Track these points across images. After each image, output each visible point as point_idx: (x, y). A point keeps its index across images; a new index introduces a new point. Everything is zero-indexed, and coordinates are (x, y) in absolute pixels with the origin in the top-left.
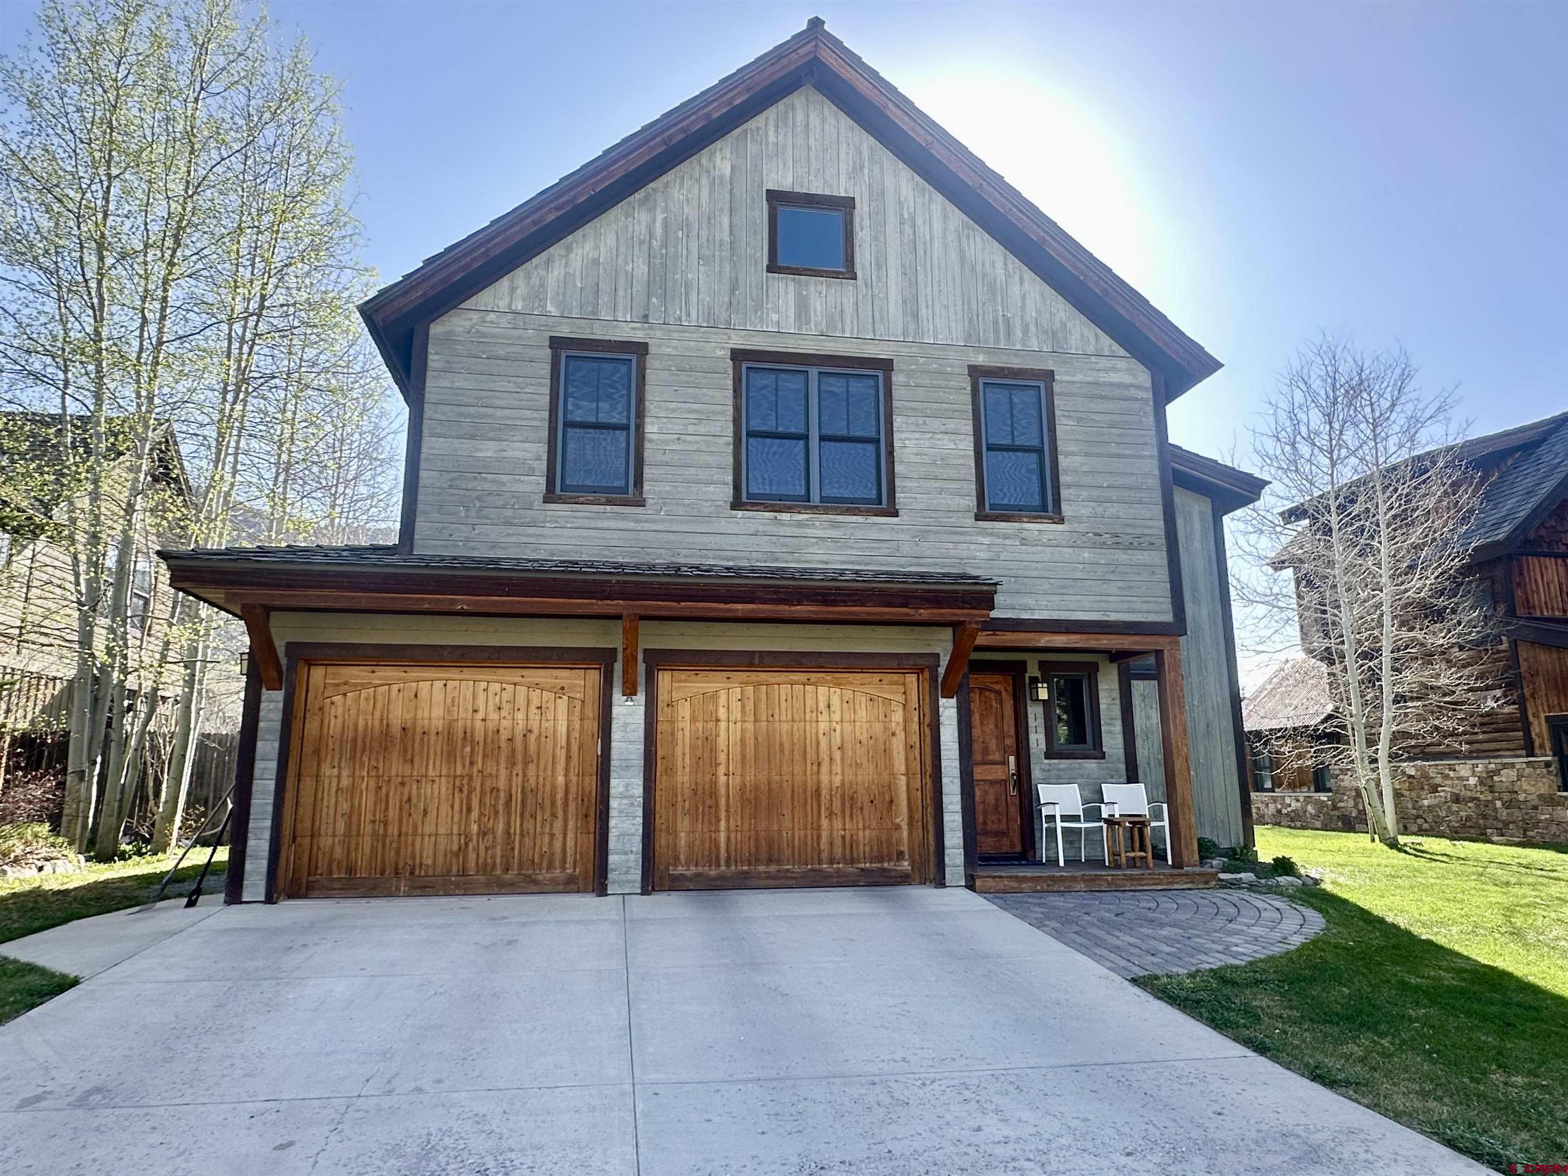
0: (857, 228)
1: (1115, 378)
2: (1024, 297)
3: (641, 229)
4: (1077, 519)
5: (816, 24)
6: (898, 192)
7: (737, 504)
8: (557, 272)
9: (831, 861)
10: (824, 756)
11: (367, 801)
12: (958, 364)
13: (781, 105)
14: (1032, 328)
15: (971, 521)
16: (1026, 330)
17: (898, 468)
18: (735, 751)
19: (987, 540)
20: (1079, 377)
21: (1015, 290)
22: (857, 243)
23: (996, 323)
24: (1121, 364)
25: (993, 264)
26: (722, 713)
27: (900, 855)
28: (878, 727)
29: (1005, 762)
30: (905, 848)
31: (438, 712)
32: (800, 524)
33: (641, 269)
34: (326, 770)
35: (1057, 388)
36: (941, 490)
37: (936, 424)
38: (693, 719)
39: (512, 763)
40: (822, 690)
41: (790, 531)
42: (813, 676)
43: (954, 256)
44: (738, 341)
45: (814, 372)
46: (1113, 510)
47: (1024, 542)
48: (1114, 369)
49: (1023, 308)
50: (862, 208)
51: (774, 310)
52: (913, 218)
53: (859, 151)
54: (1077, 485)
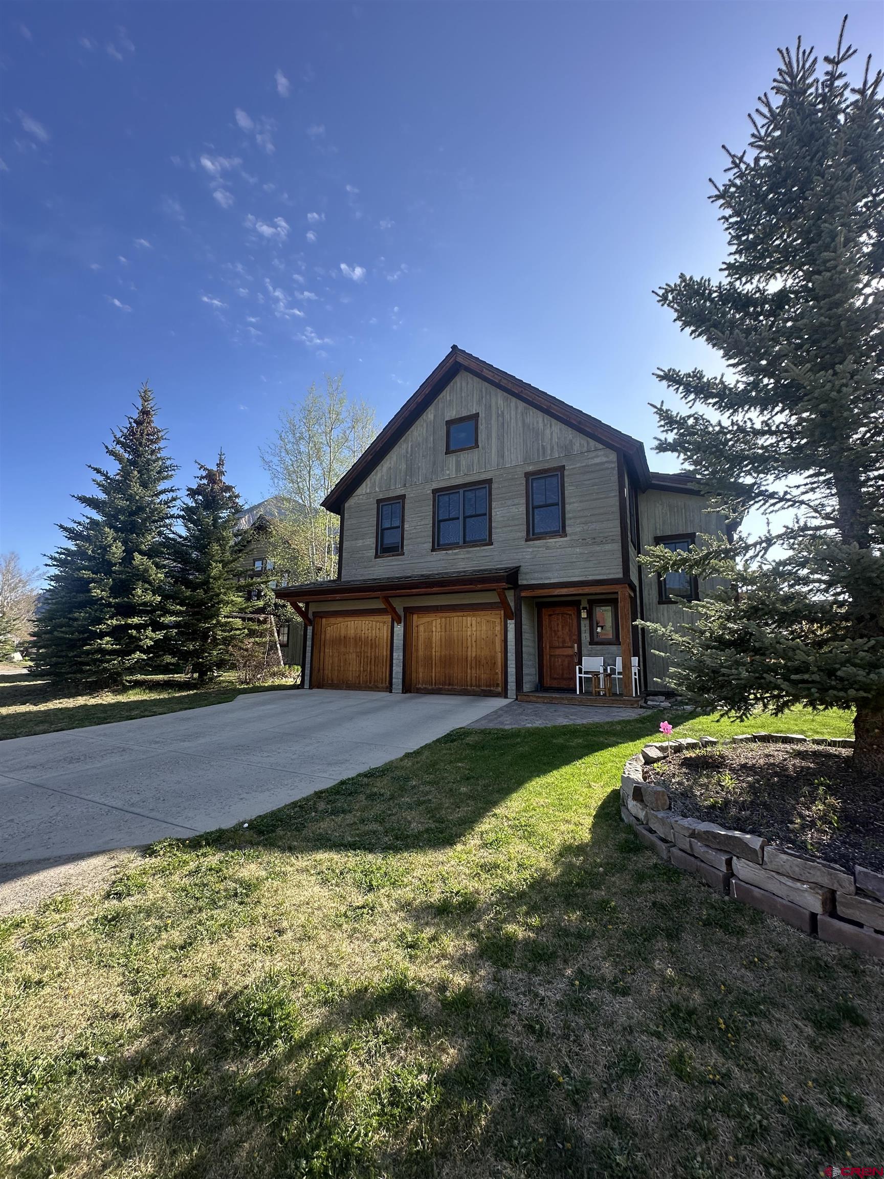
0: (480, 425)
1: (597, 460)
2: (552, 434)
3: (404, 451)
4: (575, 534)
5: (454, 347)
6: (497, 403)
7: (433, 550)
8: (379, 475)
9: (471, 686)
10: (469, 644)
11: (336, 659)
12: (520, 473)
13: (452, 384)
14: (555, 447)
15: (523, 543)
16: (552, 449)
17: (493, 525)
18: (438, 643)
19: (530, 550)
20: (578, 465)
21: (548, 432)
22: (480, 431)
23: (538, 450)
24: (600, 453)
25: (538, 422)
26: (434, 629)
27: (498, 685)
28: (490, 633)
29: (573, 647)
30: (499, 682)
31: (353, 631)
32: (456, 554)
33: (403, 466)
34: (327, 650)
35: (566, 473)
36: (511, 531)
37: (510, 502)
38: (425, 632)
39: (372, 648)
40: (469, 619)
41: (451, 557)
42: (465, 613)
43: (520, 424)
44: (435, 486)
45: (461, 491)
46: (593, 526)
47: (548, 548)
48: (597, 456)
49: (551, 439)
50: (482, 415)
51: (448, 469)
52: (503, 413)
53: (481, 391)
54: (575, 518)
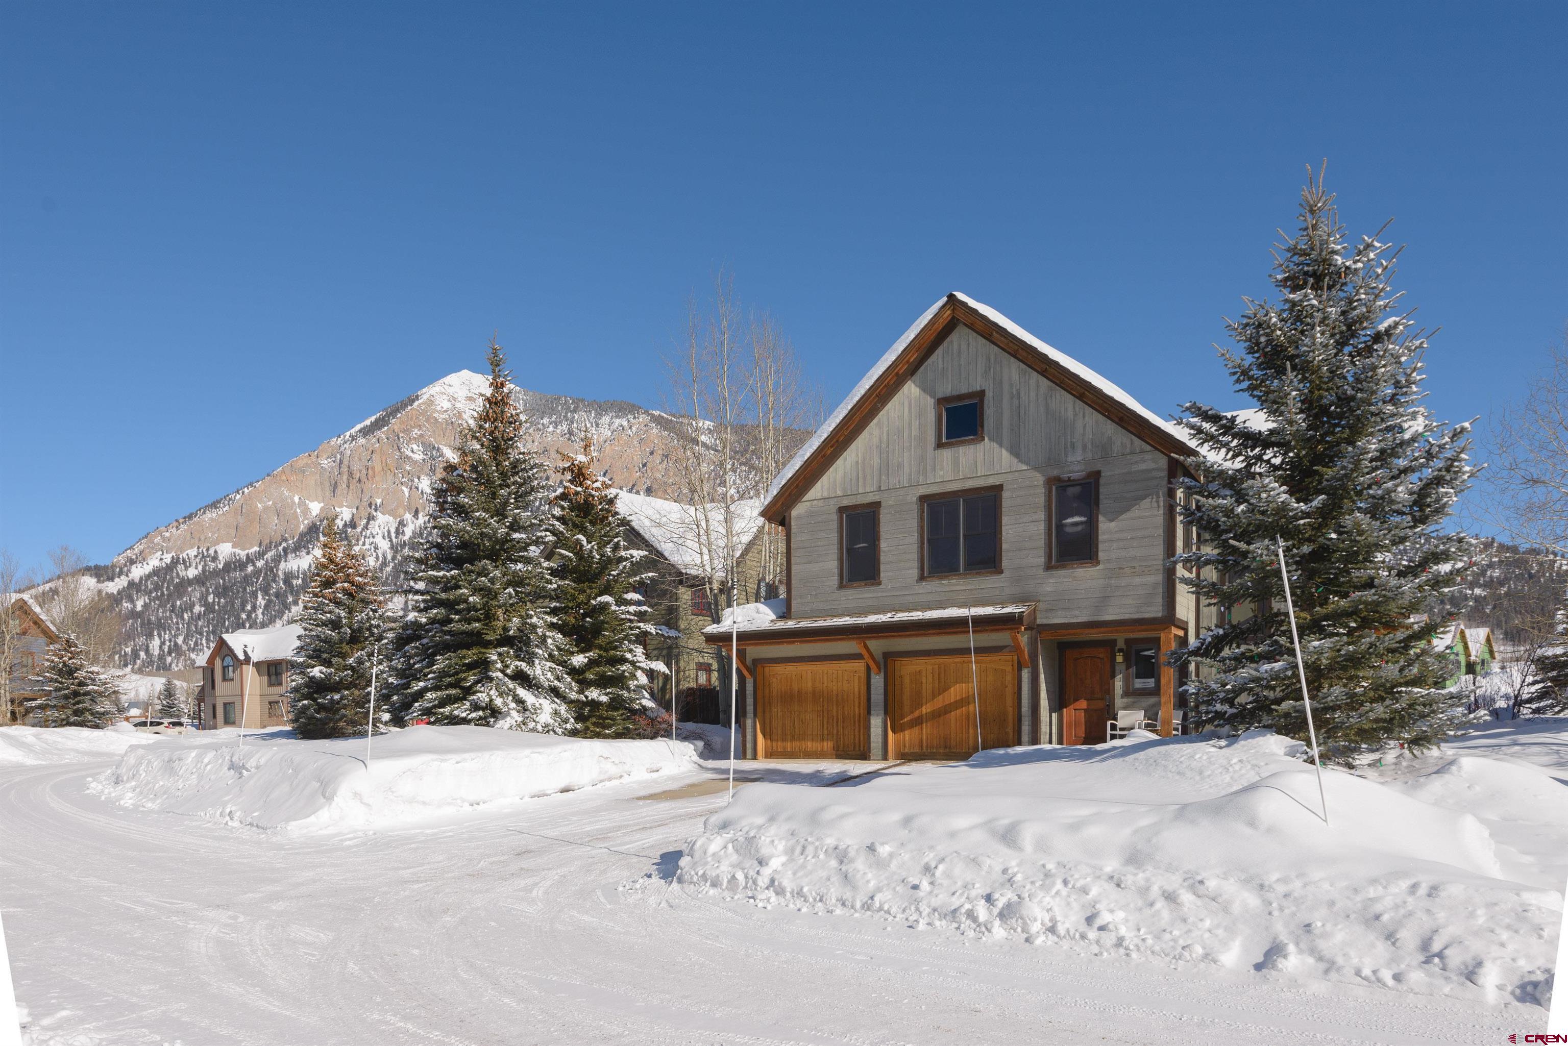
0: (986, 408)
1: (1143, 467)
2: (1085, 427)
3: (876, 438)
4: (1109, 561)
5: (951, 297)
6: (1010, 378)
7: (922, 579)
8: (840, 471)
12: (1040, 479)
13: (945, 343)
14: (1089, 444)
15: (1041, 572)
16: (1084, 446)
17: (1003, 546)
19: (1052, 581)
20: (1118, 471)
21: (1079, 424)
22: (985, 417)
23: (1064, 448)
24: (1147, 456)
25: (1066, 409)
26: (923, 681)
28: (999, 684)
32: (953, 585)
33: (876, 461)
35: (1102, 481)
36: (1026, 556)
37: (1024, 518)
41: (947, 590)
43: (1042, 409)
44: (922, 491)
45: (961, 500)
46: (1133, 552)
47: (1075, 579)
48: (1143, 461)
49: (1084, 435)
50: (989, 395)
51: (942, 469)
52: (1019, 393)
53: (988, 359)
54: (1111, 541)
